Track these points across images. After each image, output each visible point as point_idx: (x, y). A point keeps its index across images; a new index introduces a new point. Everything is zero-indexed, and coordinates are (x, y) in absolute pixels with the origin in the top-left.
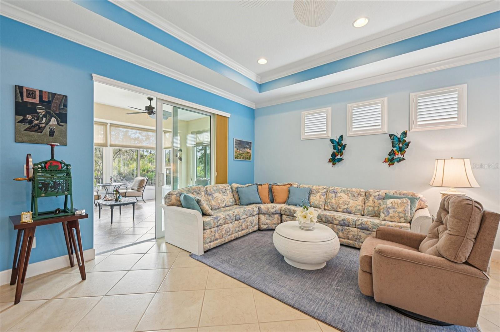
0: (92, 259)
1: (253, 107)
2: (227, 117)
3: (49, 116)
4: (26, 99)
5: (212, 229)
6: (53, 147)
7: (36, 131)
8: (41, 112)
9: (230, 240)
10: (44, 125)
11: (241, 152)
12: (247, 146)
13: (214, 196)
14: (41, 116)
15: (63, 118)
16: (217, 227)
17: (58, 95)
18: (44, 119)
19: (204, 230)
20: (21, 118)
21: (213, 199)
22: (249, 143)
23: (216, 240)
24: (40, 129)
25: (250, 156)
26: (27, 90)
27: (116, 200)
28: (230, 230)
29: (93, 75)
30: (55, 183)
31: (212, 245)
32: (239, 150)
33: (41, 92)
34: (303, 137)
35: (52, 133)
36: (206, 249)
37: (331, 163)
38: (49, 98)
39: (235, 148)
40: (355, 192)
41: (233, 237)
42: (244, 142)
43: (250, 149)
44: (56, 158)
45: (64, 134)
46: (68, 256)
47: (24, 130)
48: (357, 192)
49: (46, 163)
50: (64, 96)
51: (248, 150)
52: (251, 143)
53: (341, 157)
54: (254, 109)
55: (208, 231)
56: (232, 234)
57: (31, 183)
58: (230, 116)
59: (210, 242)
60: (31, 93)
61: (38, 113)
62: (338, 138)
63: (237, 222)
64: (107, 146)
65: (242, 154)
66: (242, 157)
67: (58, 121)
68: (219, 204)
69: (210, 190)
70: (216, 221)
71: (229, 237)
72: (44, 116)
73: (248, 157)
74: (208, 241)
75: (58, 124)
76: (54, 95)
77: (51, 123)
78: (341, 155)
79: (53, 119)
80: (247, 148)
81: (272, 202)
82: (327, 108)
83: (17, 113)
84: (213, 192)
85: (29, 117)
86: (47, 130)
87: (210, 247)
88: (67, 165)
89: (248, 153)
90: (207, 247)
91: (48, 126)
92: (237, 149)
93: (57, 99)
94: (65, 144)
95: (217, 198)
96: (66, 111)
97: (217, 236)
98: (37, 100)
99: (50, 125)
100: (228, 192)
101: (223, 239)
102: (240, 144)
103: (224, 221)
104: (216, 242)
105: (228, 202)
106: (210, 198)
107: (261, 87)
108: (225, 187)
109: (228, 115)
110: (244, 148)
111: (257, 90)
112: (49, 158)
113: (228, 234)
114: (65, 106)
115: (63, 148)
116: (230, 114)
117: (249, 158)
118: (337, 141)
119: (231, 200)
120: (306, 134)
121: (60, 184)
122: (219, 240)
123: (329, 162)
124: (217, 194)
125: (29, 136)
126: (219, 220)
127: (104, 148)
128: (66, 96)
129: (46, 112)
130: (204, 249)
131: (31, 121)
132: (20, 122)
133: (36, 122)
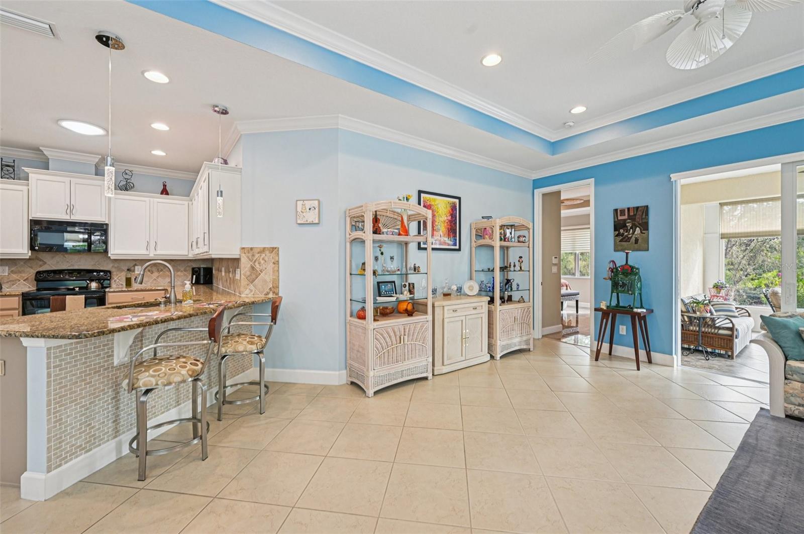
3: (634, 227)
4: (620, 218)
6: (627, 254)
7: (626, 241)
8: (629, 225)
10: (630, 236)
14: (629, 228)
15: (645, 227)
17: (641, 207)
18: (631, 230)
19: (787, 379)
20: (617, 232)
24: (628, 239)
26: (620, 211)
29: (672, 175)
30: (623, 283)
33: (629, 209)
35: (637, 241)
38: (634, 212)
44: (630, 263)
45: (647, 241)
47: (620, 241)
49: (621, 267)
50: (645, 206)
57: (611, 282)
60: (622, 212)
61: (627, 227)
67: (641, 230)
72: (631, 228)
75: (641, 232)
76: (637, 208)
77: (636, 233)
79: (638, 229)
83: (615, 229)
85: (622, 231)
86: (633, 239)
87: (802, 412)
88: (638, 269)
90: (796, 410)
91: (634, 236)
93: (641, 211)
94: (645, 250)
96: (648, 219)
98: (626, 217)
99: (636, 235)
112: (624, 263)
114: (647, 214)
115: (641, 253)
121: (626, 284)
125: (622, 246)
128: (647, 206)
129: (633, 224)
130: (785, 411)
131: (623, 234)
132: (617, 236)
133: (626, 234)
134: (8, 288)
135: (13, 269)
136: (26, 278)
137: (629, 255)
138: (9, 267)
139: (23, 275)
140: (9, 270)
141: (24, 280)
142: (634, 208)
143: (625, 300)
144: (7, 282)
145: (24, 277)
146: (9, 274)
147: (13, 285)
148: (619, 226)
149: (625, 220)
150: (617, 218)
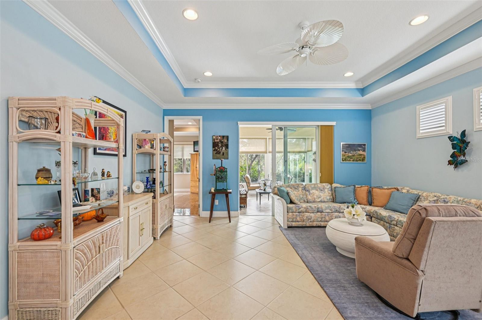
0: (237, 216)
1: (369, 107)
2: (333, 126)
3: (222, 146)
4: (216, 141)
5: (294, 213)
6: (222, 160)
7: (218, 154)
8: (220, 145)
9: (311, 225)
10: (221, 151)
11: (350, 155)
12: (360, 148)
13: (311, 192)
15: (227, 146)
16: (299, 212)
17: (225, 136)
18: (221, 148)
19: (288, 212)
20: (214, 149)
21: (310, 194)
22: (362, 147)
23: (298, 222)
24: (219, 153)
25: (365, 158)
27: (264, 190)
28: (311, 218)
29: (238, 122)
30: (221, 176)
31: (294, 224)
32: (347, 153)
33: (220, 136)
34: (418, 135)
35: (223, 154)
36: (289, 226)
37: (453, 166)
38: (222, 138)
39: (342, 151)
40: (473, 203)
41: (315, 224)
42: (354, 145)
43: (364, 151)
44: (223, 166)
45: (228, 154)
46: (227, 212)
47: (215, 154)
48: (476, 204)
49: (219, 168)
51: (361, 152)
52: (365, 145)
53: (464, 158)
54: (371, 109)
55: (290, 214)
56: (313, 221)
57: (215, 176)
58: (336, 124)
59: (292, 221)
60: (217, 138)
61: (219, 146)
62: (460, 135)
63: (319, 213)
64: (267, 153)
65: (352, 157)
66: (352, 160)
67: (225, 148)
68: (315, 199)
69: (308, 187)
70: (298, 208)
71: (310, 223)
72: (221, 147)
73: (361, 159)
74: (291, 220)
75: (225, 149)
77: (223, 150)
78: (464, 156)
79: (224, 147)
80: (359, 150)
81: (370, 205)
82: (446, 98)
83: (213, 147)
84: (311, 189)
85: (216, 148)
86: (222, 153)
87: (292, 224)
88: (227, 169)
89: (361, 155)
90: (290, 224)
92: (345, 152)
93: (225, 138)
94: (228, 158)
95: (313, 194)
96: (228, 143)
97: (298, 219)
98: (219, 140)
99: (223, 151)
100: (326, 190)
101: (304, 223)
102: (349, 147)
103: (305, 210)
104: (297, 223)
105: (324, 198)
106: (307, 193)
107: (363, 91)
108: (324, 186)
109: (334, 123)
110: (355, 150)
111: (360, 95)
112: (220, 166)
113: (310, 221)
114: (228, 140)
115: (226, 160)
116: (335, 122)
117: (363, 160)
118: (459, 137)
119: (328, 198)
120: (421, 132)
121: (223, 177)
122: (300, 223)
123: (449, 165)
124: (314, 191)
125: (216, 156)
126: (300, 208)
127: (265, 154)
128: (228, 136)
129: (222, 145)
130: (288, 225)
131: (217, 150)
132: (214, 151)
133: (218, 150)
137: (223, 161)
142: (222, 136)
143: (220, 186)
148: (215, 145)
149: (218, 142)
150: (214, 141)
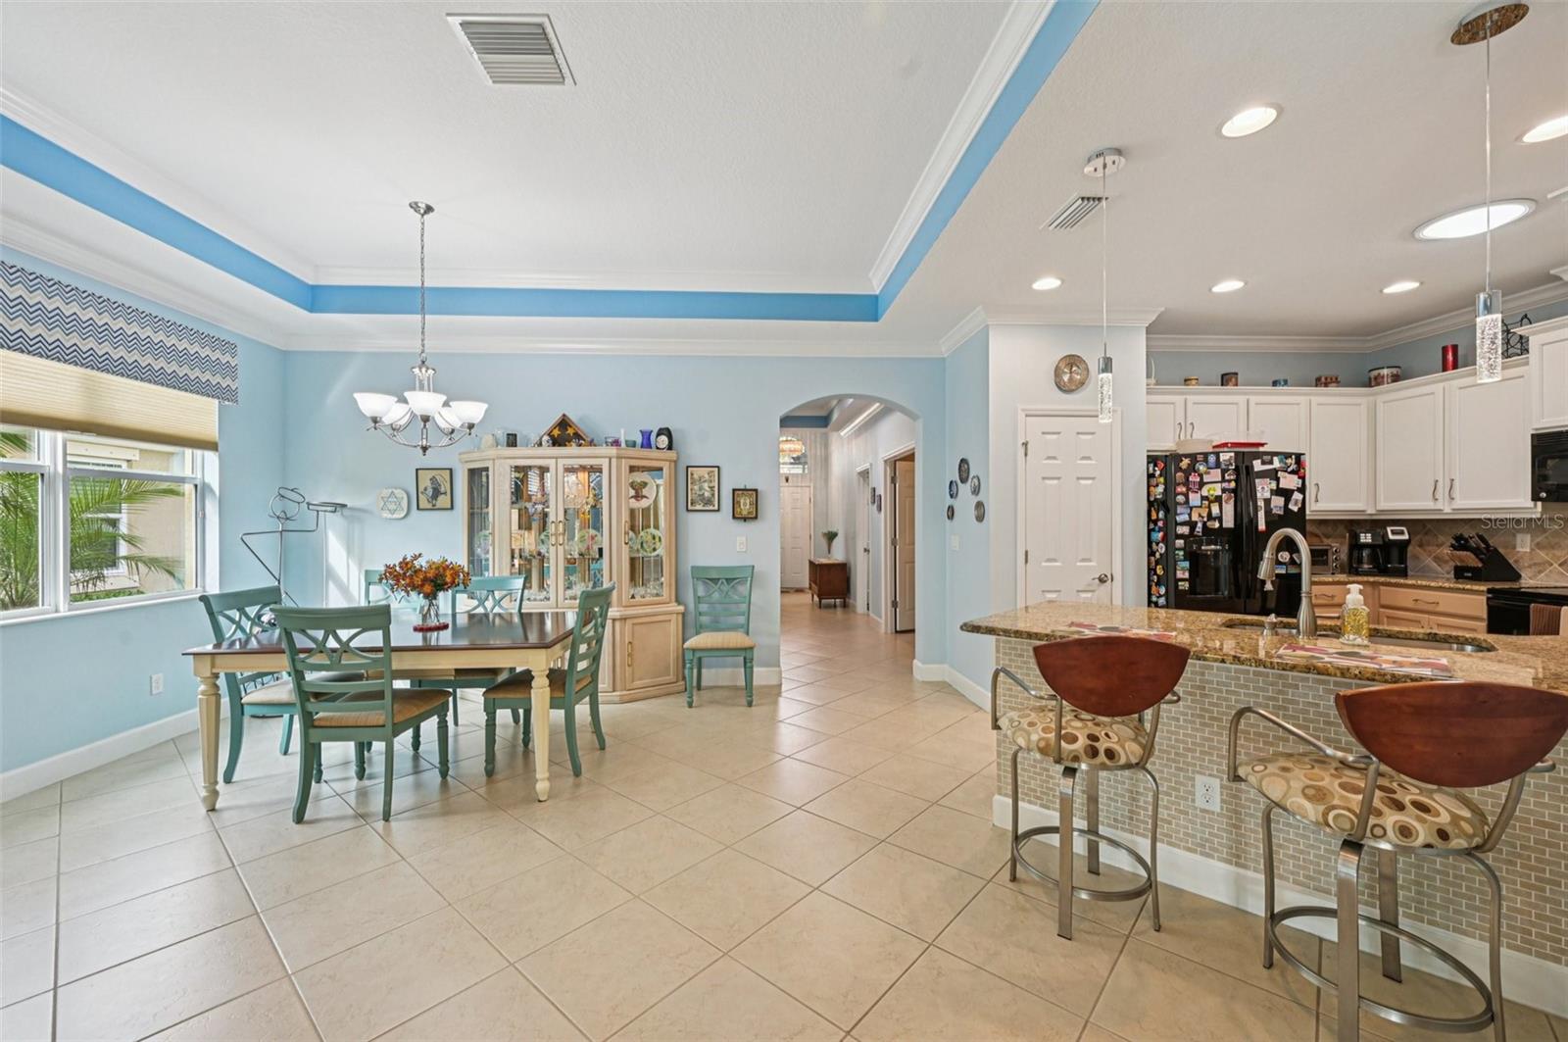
134: (1530, 578)
135: (1539, 540)
136: (1563, 560)
138: (1532, 536)
139: (1558, 553)
140: (1532, 541)
141: (1560, 565)
144: (1530, 567)
145: (1559, 558)
146: (1532, 550)
147: (1540, 572)
